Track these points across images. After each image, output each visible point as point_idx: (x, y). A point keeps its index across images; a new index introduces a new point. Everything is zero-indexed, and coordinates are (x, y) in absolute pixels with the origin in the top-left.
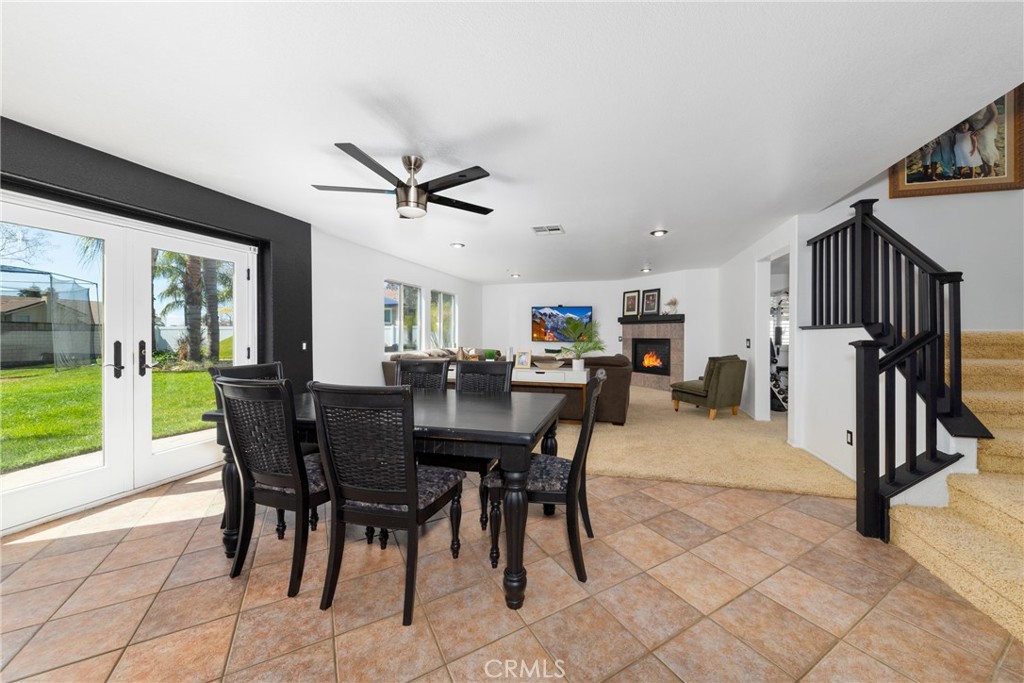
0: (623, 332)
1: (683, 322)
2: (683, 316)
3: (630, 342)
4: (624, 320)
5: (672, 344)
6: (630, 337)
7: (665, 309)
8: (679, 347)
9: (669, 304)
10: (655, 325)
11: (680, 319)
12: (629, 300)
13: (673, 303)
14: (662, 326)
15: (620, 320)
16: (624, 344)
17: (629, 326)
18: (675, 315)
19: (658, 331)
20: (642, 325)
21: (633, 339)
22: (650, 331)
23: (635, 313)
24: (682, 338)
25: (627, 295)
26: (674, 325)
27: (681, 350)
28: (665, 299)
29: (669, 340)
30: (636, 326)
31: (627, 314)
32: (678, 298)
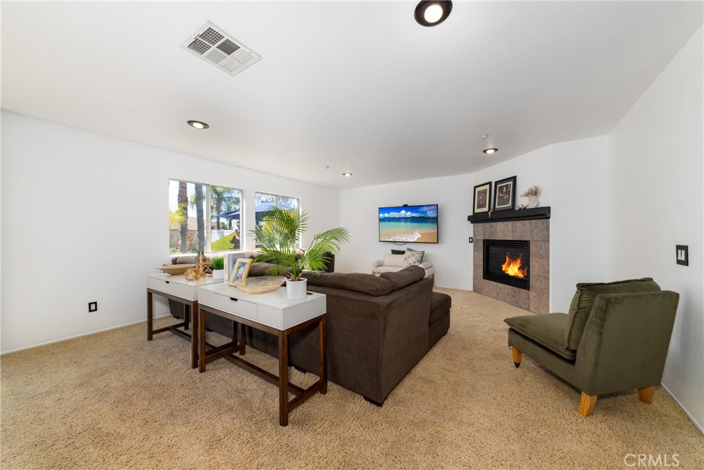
0: (474, 232)
1: (549, 218)
2: (548, 209)
3: (481, 244)
4: (475, 219)
5: (532, 248)
6: (481, 238)
7: (523, 202)
8: (542, 252)
9: (527, 195)
10: (510, 223)
11: (542, 214)
12: (479, 194)
13: (534, 193)
14: (519, 224)
15: (470, 218)
16: (474, 247)
17: (481, 225)
18: (536, 209)
19: (513, 231)
20: (494, 224)
21: (484, 240)
22: (504, 231)
23: (486, 209)
24: (547, 240)
25: (478, 189)
26: (534, 221)
27: (546, 257)
28: (522, 189)
29: (528, 242)
30: (487, 225)
31: (477, 211)
32: (540, 186)
